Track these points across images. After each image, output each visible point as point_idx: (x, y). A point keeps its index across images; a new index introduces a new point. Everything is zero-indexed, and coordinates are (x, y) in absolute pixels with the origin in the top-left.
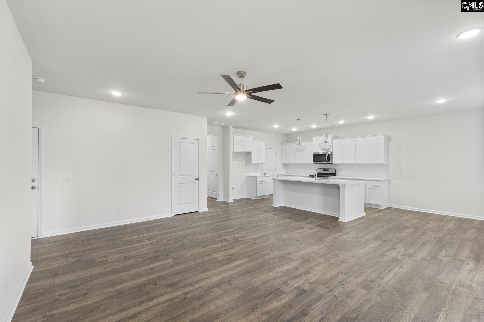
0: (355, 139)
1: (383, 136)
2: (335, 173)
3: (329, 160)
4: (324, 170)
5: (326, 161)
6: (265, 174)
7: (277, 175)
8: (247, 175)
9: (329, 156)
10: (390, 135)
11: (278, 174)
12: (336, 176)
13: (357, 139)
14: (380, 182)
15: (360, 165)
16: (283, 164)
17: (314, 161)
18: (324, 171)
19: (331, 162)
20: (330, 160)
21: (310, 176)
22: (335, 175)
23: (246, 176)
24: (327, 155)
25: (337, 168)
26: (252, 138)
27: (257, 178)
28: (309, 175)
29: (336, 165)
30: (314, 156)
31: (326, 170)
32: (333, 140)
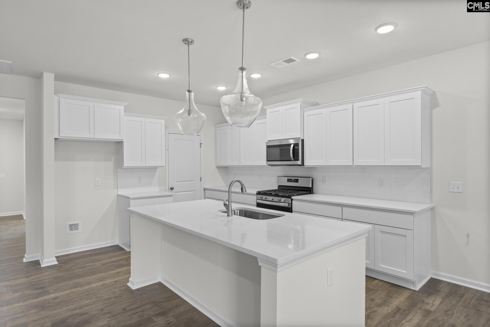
0: (351, 105)
1: (419, 93)
2: (310, 186)
3: (296, 158)
4: (289, 180)
5: (291, 160)
6: (172, 189)
7: (204, 189)
8: (119, 193)
9: (296, 148)
10: (434, 92)
11: (206, 187)
12: (313, 193)
13: (356, 105)
14: (411, 217)
15: (363, 168)
16: (219, 168)
17: (268, 161)
18: (291, 182)
19: (299, 162)
20: (298, 157)
21: (257, 194)
22: (310, 191)
23: (118, 195)
24: (292, 146)
25: (316, 175)
26: (122, 108)
27: (131, 202)
28: (255, 192)
29: (313, 168)
30: (268, 149)
31: (293, 180)
32: (304, 110)
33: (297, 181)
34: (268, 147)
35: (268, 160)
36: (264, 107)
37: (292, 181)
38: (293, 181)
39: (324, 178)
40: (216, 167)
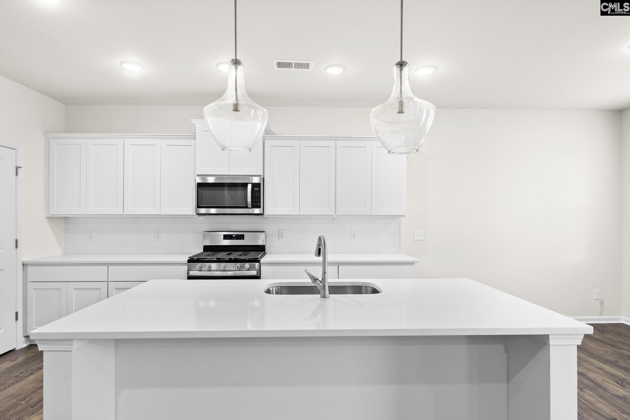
2: (262, 244)
3: (255, 204)
4: (226, 237)
5: (247, 208)
7: (25, 265)
9: (257, 189)
17: (199, 207)
18: (230, 239)
19: (260, 210)
20: (260, 202)
24: (250, 186)
25: (276, 229)
28: (186, 259)
30: (199, 188)
31: (233, 236)
32: (266, 138)
33: (241, 237)
34: (200, 185)
35: (199, 205)
36: (191, 120)
37: (232, 238)
38: (235, 238)
39: (280, 232)
40: (46, 217)
